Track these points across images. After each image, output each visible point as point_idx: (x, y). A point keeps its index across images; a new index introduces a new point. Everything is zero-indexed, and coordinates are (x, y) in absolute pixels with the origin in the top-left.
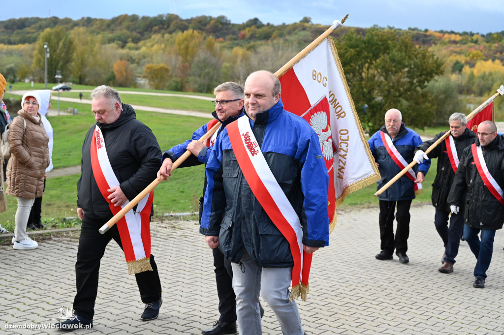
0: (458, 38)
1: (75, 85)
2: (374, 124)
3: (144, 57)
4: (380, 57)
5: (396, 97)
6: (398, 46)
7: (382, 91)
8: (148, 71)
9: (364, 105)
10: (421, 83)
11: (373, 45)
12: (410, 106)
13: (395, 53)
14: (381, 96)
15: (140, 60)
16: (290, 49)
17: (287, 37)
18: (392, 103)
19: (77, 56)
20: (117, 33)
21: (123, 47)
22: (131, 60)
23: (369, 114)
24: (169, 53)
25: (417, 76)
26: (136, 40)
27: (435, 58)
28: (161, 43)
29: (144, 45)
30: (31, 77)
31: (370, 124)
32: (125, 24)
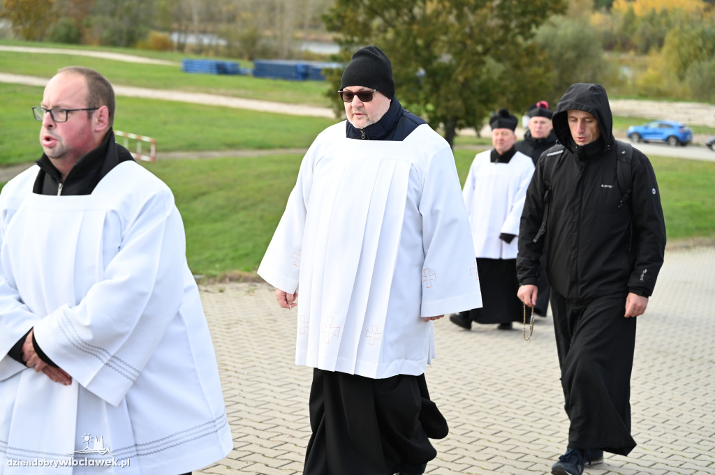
2: (437, 105)
5: (477, 54)
7: (451, 44)
9: (417, 70)
10: (525, 30)
12: (504, 73)
14: (449, 52)
18: (470, 66)
23: (427, 88)
25: (517, 16)
31: (430, 107)
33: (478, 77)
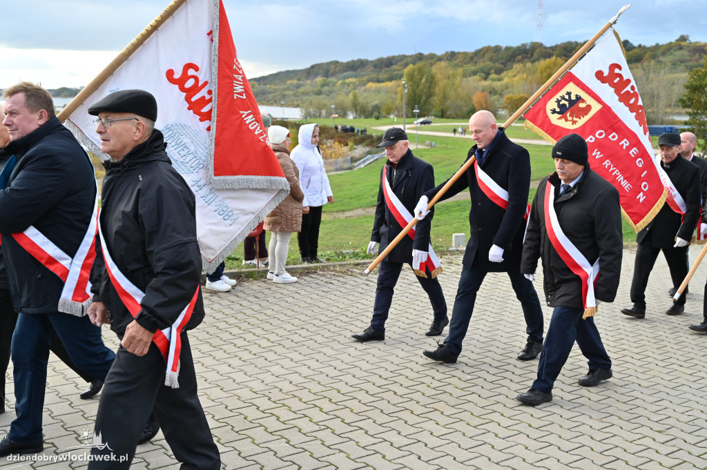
1: (437, 119)
3: (507, 88)
8: (508, 101)
15: (502, 90)
16: (662, 72)
17: (661, 58)
19: (440, 90)
20: (481, 65)
21: (485, 79)
22: (493, 92)
24: (531, 83)
26: (498, 72)
28: (523, 73)
29: (506, 76)
30: (396, 113)
32: (488, 55)
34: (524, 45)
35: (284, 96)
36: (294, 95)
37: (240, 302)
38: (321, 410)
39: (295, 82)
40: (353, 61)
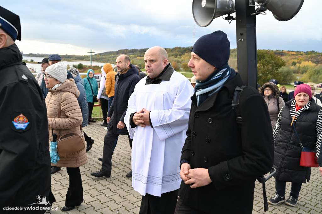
0: (295, 53)
3: (183, 61)
4: (261, 60)
5: (267, 74)
6: (268, 56)
7: (262, 72)
8: (183, 65)
10: (277, 69)
11: (259, 55)
13: (267, 59)
14: (261, 73)
15: (181, 62)
20: (175, 53)
21: (176, 57)
22: (178, 62)
25: (275, 67)
26: (180, 55)
27: (282, 60)
28: (188, 56)
29: (183, 57)
32: (177, 50)
33: (267, 78)
34: (189, 47)
35: (109, 60)
36: (112, 60)
37: (94, 129)
38: (122, 165)
39: (113, 55)
40: (132, 50)
